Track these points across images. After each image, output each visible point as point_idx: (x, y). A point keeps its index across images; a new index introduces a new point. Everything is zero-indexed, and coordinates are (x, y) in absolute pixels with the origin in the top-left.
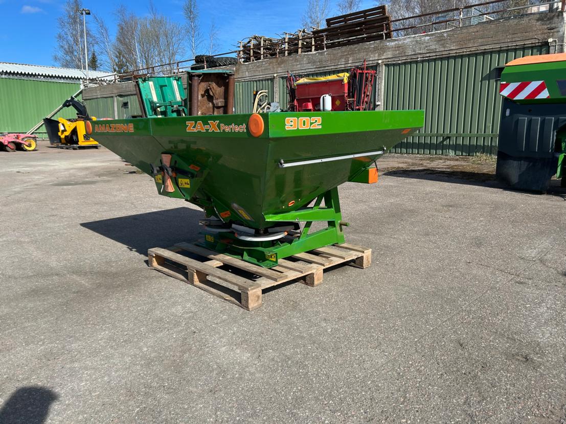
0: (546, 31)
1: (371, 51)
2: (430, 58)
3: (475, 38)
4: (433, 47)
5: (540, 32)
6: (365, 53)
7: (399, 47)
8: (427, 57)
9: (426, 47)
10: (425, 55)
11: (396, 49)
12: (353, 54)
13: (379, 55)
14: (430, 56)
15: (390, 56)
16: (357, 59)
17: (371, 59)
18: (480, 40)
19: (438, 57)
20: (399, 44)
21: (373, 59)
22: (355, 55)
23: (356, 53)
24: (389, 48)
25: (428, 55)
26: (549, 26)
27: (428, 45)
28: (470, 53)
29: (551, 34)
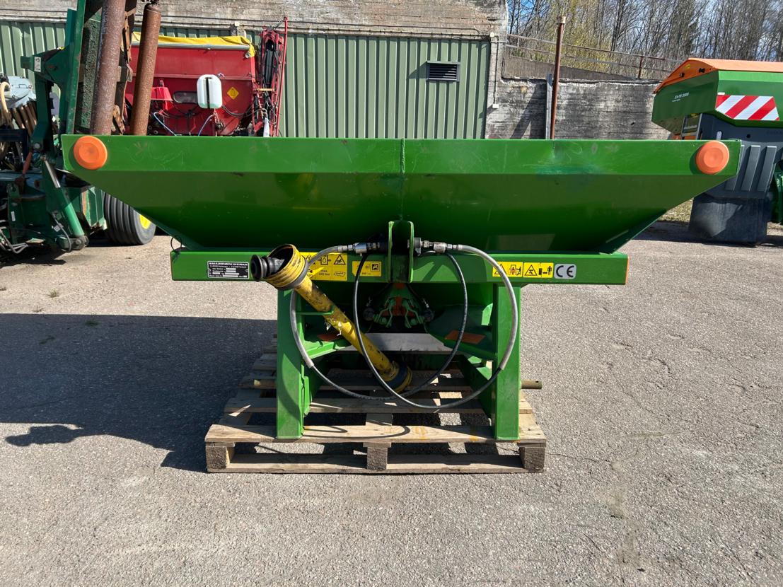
0: (486, 21)
2: (330, 32)
3: (396, 14)
4: (333, 16)
5: (479, 22)
8: (324, 30)
9: (322, 13)
10: (320, 27)
11: (268, 6)
14: (328, 30)
15: (255, 17)
18: (403, 18)
19: (341, 32)
24: (253, 2)
25: (325, 27)
26: (489, 15)
27: (324, 9)
28: (390, 35)
29: (492, 27)
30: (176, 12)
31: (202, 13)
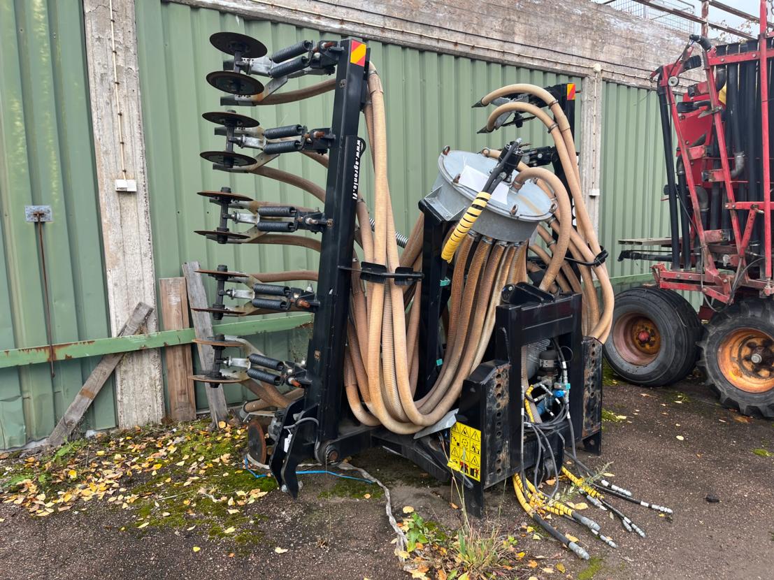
1: (574, 24)
6: (559, 27)
7: (633, 41)
11: (628, 43)
12: (529, 14)
13: (594, 45)
15: (616, 59)
16: (539, 38)
17: (575, 51)
20: (633, 33)
21: (580, 53)
22: (533, 20)
23: (536, 15)
24: (615, 35)
30: (525, 37)
31: (557, 43)
